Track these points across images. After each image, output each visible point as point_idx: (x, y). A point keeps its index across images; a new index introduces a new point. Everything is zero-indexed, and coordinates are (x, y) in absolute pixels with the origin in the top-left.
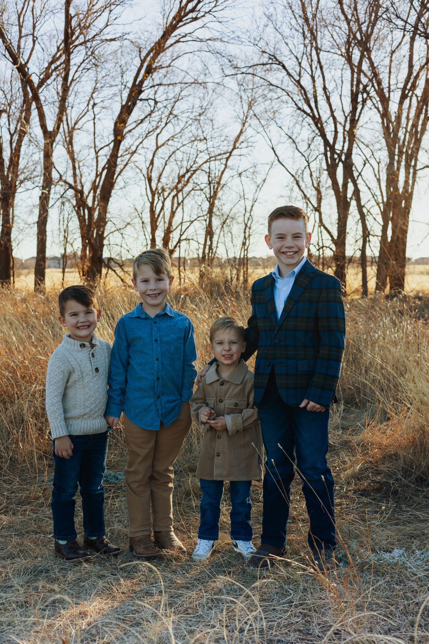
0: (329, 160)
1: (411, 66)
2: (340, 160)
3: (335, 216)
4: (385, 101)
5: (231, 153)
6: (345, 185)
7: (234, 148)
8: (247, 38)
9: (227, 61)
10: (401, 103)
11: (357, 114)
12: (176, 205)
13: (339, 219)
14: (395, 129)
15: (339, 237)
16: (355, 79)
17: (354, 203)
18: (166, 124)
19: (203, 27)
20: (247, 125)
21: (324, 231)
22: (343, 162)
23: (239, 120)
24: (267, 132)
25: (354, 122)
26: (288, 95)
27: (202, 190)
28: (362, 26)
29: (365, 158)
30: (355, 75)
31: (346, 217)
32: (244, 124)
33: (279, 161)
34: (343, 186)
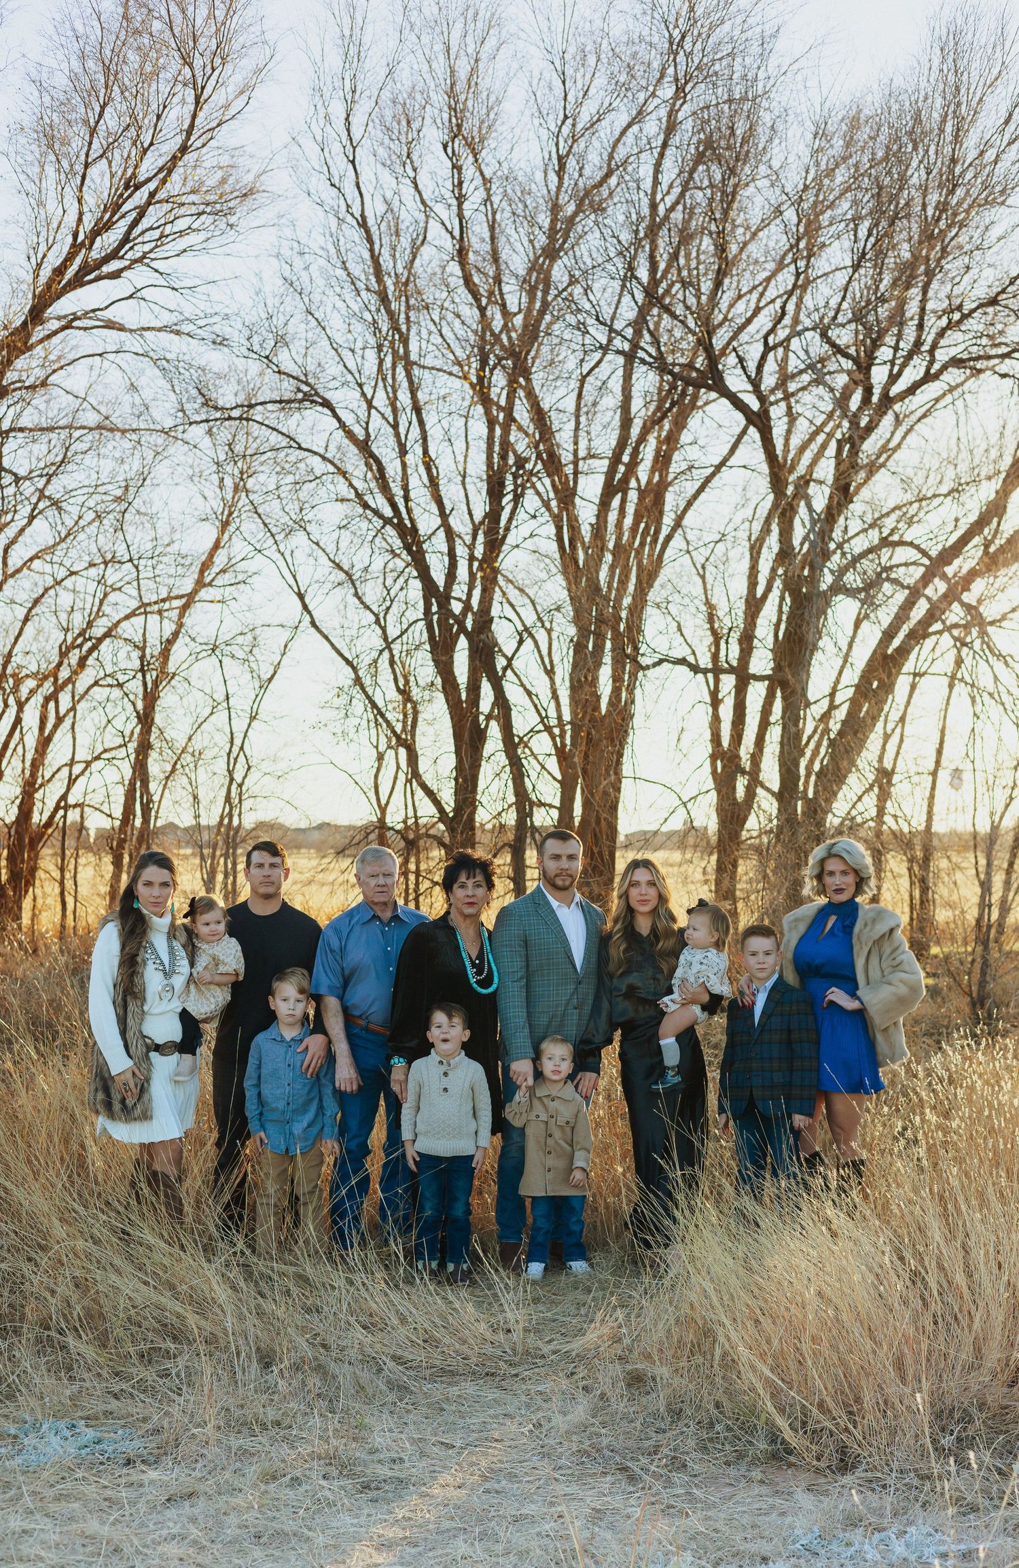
0: (436, 630)
1: (626, 422)
2: (462, 629)
3: (450, 761)
4: (567, 495)
5: (192, 595)
6: (474, 688)
7: (200, 584)
9: (192, 391)
10: (604, 505)
11: (502, 523)
12: (51, 720)
13: (459, 768)
14: (592, 564)
15: (457, 810)
16: (497, 440)
17: (494, 730)
18: (32, 518)
19: (131, 297)
20: (232, 528)
21: (420, 793)
22: (467, 635)
23: (213, 519)
24: (287, 555)
25: (495, 544)
26: (340, 472)
27: (120, 685)
29: (520, 628)
30: (498, 431)
31: (476, 767)
32: (225, 525)
33: (313, 624)
34: (468, 689)
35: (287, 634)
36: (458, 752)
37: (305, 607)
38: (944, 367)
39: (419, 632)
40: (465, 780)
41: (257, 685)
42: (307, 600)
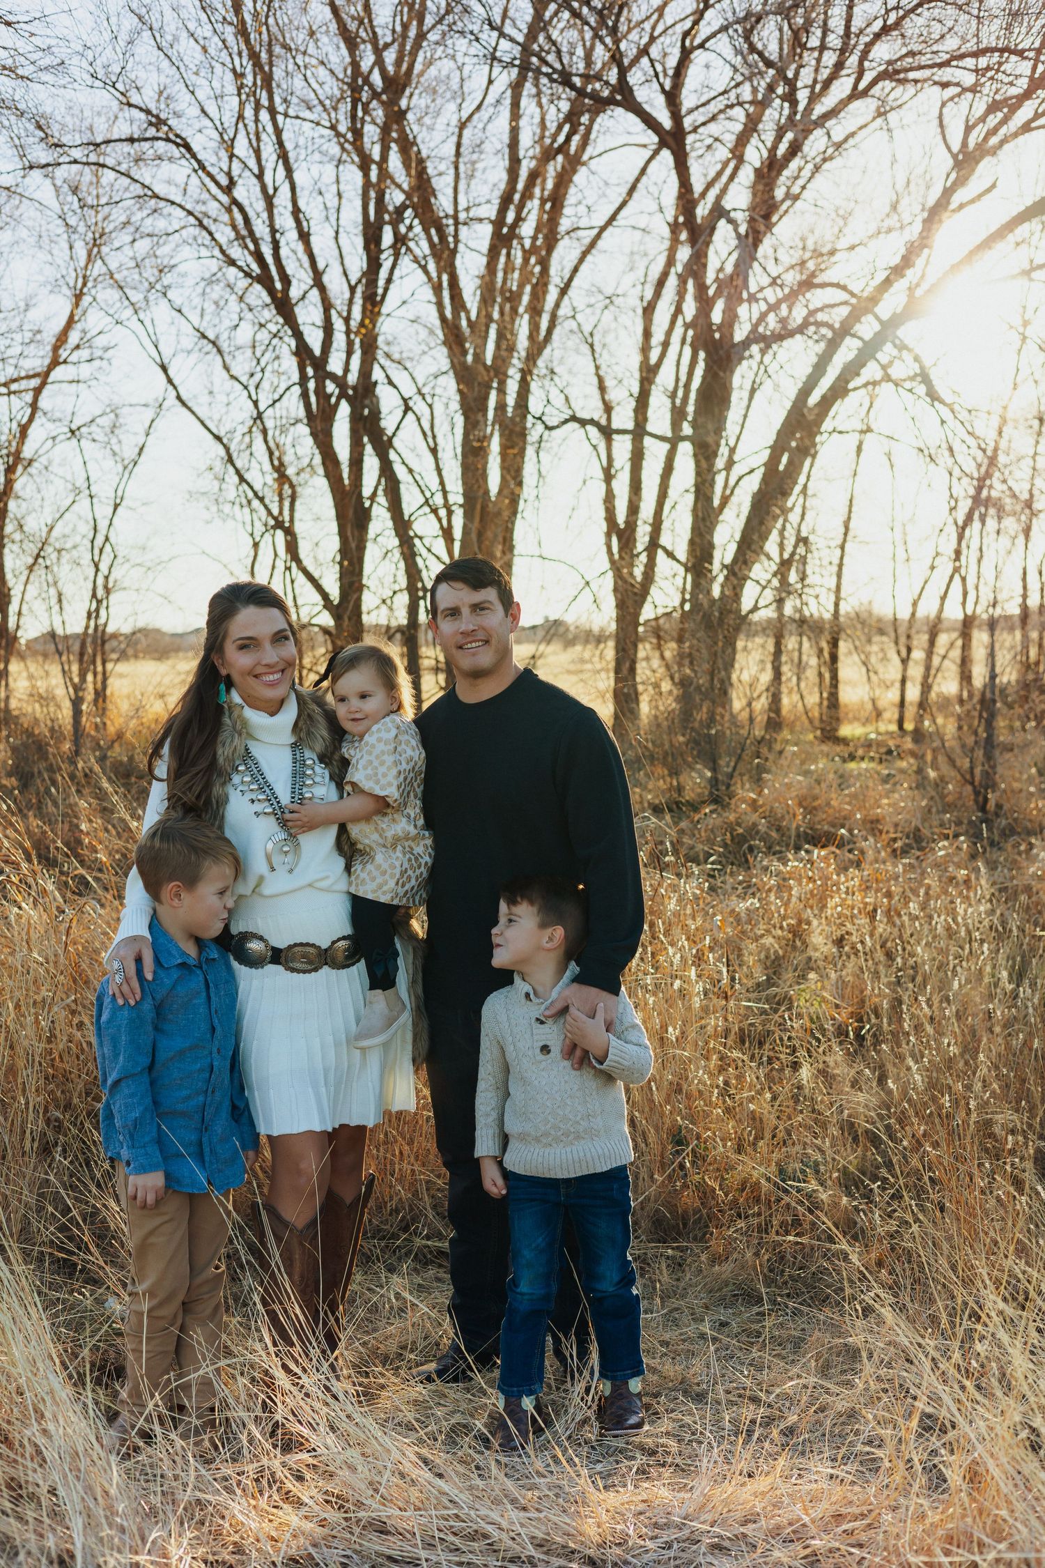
0: (313, 399)
1: (515, 162)
2: (343, 395)
4: (445, 254)
5: (47, 374)
6: (357, 462)
7: (55, 363)
8: (85, 64)
9: (31, 127)
11: (381, 283)
13: (344, 551)
15: (343, 595)
20: (86, 300)
21: (301, 578)
22: (349, 400)
23: (65, 290)
24: (148, 323)
25: (373, 303)
26: (201, 225)
28: (385, 54)
31: (361, 548)
32: (78, 297)
33: (179, 398)
34: (351, 465)
35: (149, 414)
36: (342, 533)
37: (170, 381)
38: (874, 83)
39: (293, 405)
40: (351, 563)
41: (120, 468)
42: (170, 372)
